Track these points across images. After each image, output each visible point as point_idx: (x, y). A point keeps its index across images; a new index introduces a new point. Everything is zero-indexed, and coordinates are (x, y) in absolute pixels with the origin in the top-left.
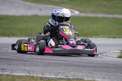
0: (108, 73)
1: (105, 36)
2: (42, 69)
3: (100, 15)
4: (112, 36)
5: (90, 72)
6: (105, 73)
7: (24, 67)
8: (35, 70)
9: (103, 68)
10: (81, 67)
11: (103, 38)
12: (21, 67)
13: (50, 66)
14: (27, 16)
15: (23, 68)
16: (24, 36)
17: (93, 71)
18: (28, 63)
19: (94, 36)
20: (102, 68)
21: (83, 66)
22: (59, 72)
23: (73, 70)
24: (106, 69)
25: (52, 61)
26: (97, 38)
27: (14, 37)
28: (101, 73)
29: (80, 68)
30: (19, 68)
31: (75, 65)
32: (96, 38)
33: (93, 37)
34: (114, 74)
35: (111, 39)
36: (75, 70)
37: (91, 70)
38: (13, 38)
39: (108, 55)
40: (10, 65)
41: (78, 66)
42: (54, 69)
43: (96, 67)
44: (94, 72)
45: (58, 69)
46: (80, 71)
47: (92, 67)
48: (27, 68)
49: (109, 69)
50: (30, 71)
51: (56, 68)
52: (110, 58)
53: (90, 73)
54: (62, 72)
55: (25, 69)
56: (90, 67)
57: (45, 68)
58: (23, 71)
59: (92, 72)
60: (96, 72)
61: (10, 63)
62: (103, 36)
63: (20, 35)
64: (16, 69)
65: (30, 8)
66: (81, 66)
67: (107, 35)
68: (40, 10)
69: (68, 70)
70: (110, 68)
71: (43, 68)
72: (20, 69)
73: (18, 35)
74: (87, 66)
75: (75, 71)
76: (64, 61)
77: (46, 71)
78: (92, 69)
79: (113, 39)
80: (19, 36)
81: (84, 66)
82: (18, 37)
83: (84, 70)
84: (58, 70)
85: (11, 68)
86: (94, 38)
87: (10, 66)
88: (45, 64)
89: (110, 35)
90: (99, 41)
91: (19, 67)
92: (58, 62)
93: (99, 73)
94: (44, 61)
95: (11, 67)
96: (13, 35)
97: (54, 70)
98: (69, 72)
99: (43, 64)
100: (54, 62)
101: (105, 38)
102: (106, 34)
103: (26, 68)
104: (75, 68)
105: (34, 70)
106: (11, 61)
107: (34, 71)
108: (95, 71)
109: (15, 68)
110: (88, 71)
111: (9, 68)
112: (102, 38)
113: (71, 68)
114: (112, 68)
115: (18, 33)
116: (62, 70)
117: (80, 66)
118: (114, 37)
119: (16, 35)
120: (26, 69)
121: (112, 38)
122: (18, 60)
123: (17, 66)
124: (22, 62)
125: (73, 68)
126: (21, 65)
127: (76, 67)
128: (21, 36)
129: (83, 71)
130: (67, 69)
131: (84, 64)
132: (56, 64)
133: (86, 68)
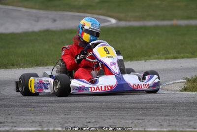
0: (167, 118)
1: (159, 56)
2: (62, 118)
3: (151, 23)
4: (172, 55)
5: (137, 117)
6: (163, 118)
7: (32, 117)
8: (51, 121)
10: (123, 111)
11: (157, 61)
12: (28, 117)
13: (74, 113)
14: (34, 33)
15: (31, 119)
16: (31, 66)
17: (143, 116)
18: (38, 109)
20: (157, 109)
21: (127, 109)
22: (88, 120)
23: (112, 116)
24: (163, 110)
25: (76, 104)
26: (147, 61)
27: (15, 68)
28: (157, 118)
29: (122, 112)
30: (24, 119)
31: (113, 108)
32: (145, 61)
33: (141, 60)
34: (176, 117)
35: (170, 60)
36: (114, 116)
37: (140, 115)
38: (13, 69)
39: (166, 87)
41: (119, 108)
42: (82, 116)
43: (147, 109)
44: (144, 117)
45: (87, 117)
46: (122, 117)
47: (142, 108)
48: (37, 118)
49: (168, 110)
50: (43, 122)
51: (84, 114)
52: (168, 92)
53: (139, 119)
54: (93, 120)
56: (139, 109)
57: (66, 116)
58: (31, 123)
59: (141, 118)
60: (148, 117)
61: (10, 112)
62: (156, 56)
63: (24, 64)
65: (37, 19)
66: (124, 109)
67: (163, 54)
68: (55, 20)
71: (63, 116)
72: (26, 120)
73: (20, 65)
74: (134, 108)
76: (96, 102)
78: (141, 113)
79: (173, 60)
80: (23, 66)
81: (129, 109)
82: (21, 67)
83: (129, 115)
84: (87, 118)
86: (143, 61)
87: (10, 116)
88: (66, 109)
89: (167, 55)
90: (151, 65)
91: (24, 117)
92: (86, 104)
93: (152, 118)
94: (63, 104)
95: (12, 118)
96: (13, 65)
97: (80, 118)
98: (104, 120)
99: (63, 109)
100: (80, 105)
101: (160, 60)
102: (161, 53)
103: (35, 119)
104: (114, 112)
105: (48, 121)
106: (12, 108)
108: (146, 116)
109: (19, 120)
110: (135, 116)
111: (9, 120)
112: (155, 60)
113: (107, 113)
114: (173, 109)
115: (20, 61)
116: (92, 118)
117: (122, 108)
118: (175, 58)
119: (17, 65)
120: (37, 120)
121: (171, 58)
122: (22, 106)
123: (22, 116)
124: (29, 109)
125: (111, 113)
126: (28, 113)
127: (116, 111)
128: (26, 66)
129: (127, 117)
130: (101, 115)
131: (128, 106)
132: (84, 108)
133: (132, 112)
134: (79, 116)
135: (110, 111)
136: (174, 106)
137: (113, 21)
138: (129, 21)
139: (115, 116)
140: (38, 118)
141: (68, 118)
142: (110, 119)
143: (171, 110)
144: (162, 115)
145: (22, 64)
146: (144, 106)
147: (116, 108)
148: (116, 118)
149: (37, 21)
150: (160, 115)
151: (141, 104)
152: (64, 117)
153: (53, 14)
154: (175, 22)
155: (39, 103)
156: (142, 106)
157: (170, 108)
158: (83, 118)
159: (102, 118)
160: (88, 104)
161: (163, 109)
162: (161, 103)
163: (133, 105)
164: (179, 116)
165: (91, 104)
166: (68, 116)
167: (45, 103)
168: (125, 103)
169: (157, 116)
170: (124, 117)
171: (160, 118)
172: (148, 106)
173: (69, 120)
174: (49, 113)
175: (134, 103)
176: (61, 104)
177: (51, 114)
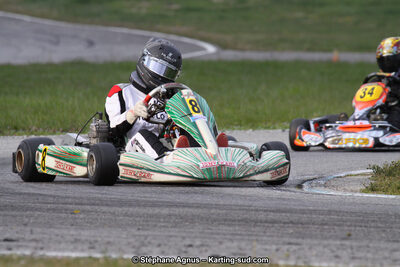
0: (347, 243)
2: (134, 236)
5: (287, 240)
6: (338, 242)
7: (72, 232)
8: (111, 240)
9: (326, 227)
10: (254, 226)
12: (65, 232)
13: (155, 226)
15: (72, 235)
17: (298, 238)
18: (81, 216)
19: (277, 126)
20: (323, 224)
21: (261, 222)
22: (188, 242)
23: (232, 234)
24: (336, 227)
25: (157, 210)
26: (287, 130)
27: (20, 135)
28: (326, 242)
29: (253, 229)
30: (57, 235)
31: (234, 221)
33: (274, 128)
34: (365, 243)
36: (238, 235)
37: (291, 235)
38: (16, 137)
39: (333, 183)
40: (25, 225)
41: (245, 222)
42: (172, 234)
43: (302, 224)
44: (300, 241)
45: (184, 235)
47: (292, 222)
48: (82, 233)
49: (346, 228)
50: (96, 241)
51: (177, 230)
52: (340, 193)
53: (289, 244)
54: (198, 243)
55: (78, 238)
57: (142, 233)
58: (72, 242)
59: (293, 240)
60: (309, 241)
61: (27, 220)
63: (39, 128)
64: (50, 239)
66: (256, 222)
69: (217, 236)
70: (350, 226)
71: (134, 231)
72: (62, 237)
73: (30, 130)
74: (276, 222)
75: (238, 237)
77: (146, 242)
78: (291, 231)
80: (36, 131)
81: (266, 222)
83: (268, 234)
84: (184, 238)
85: (33, 237)
86: (280, 130)
87: (28, 229)
88: (138, 219)
91: (56, 231)
92: (177, 211)
93: (316, 242)
94: (131, 209)
95: (32, 232)
96: (16, 129)
97: (171, 236)
98: (221, 243)
99: (131, 219)
100: (166, 211)
103: (80, 235)
104: (237, 228)
105: (107, 239)
106: (28, 212)
107: (109, 243)
108: (303, 238)
109: (46, 236)
110: (282, 237)
111: (28, 236)
113: (224, 229)
114: (355, 226)
115: (30, 121)
116: (196, 237)
117: (251, 221)
119: (24, 129)
120: (83, 238)
122: (48, 210)
123: (52, 230)
124: (63, 215)
126: (62, 224)
127: (239, 225)
128: (41, 130)
129: (265, 238)
130: (212, 234)
131: (262, 216)
132: (173, 218)
133: (273, 229)
134: (167, 234)
135: (229, 225)
136: (356, 221)
137: (211, 49)
138: (243, 50)
139: (240, 235)
140: (85, 234)
141: (146, 237)
142: (231, 240)
143: (353, 228)
144: (336, 238)
145: (34, 128)
146: (295, 217)
147: (239, 221)
148: (242, 239)
149: (57, 43)
150: (330, 237)
151: (288, 215)
152: (137, 233)
153: (86, 30)
154: (335, 55)
155: (81, 204)
156: (291, 219)
157: (349, 223)
158: (176, 236)
159: (214, 238)
160: (181, 210)
161: (335, 225)
162: (330, 212)
163: (271, 216)
164: (371, 240)
165: (186, 209)
166: (146, 233)
167: (94, 204)
168: (257, 210)
169: (326, 238)
170: (260, 238)
171: (331, 242)
172: (305, 218)
173: (148, 239)
174: (105, 224)
175: (273, 211)
176: (126, 209)
177: (110, 227)
